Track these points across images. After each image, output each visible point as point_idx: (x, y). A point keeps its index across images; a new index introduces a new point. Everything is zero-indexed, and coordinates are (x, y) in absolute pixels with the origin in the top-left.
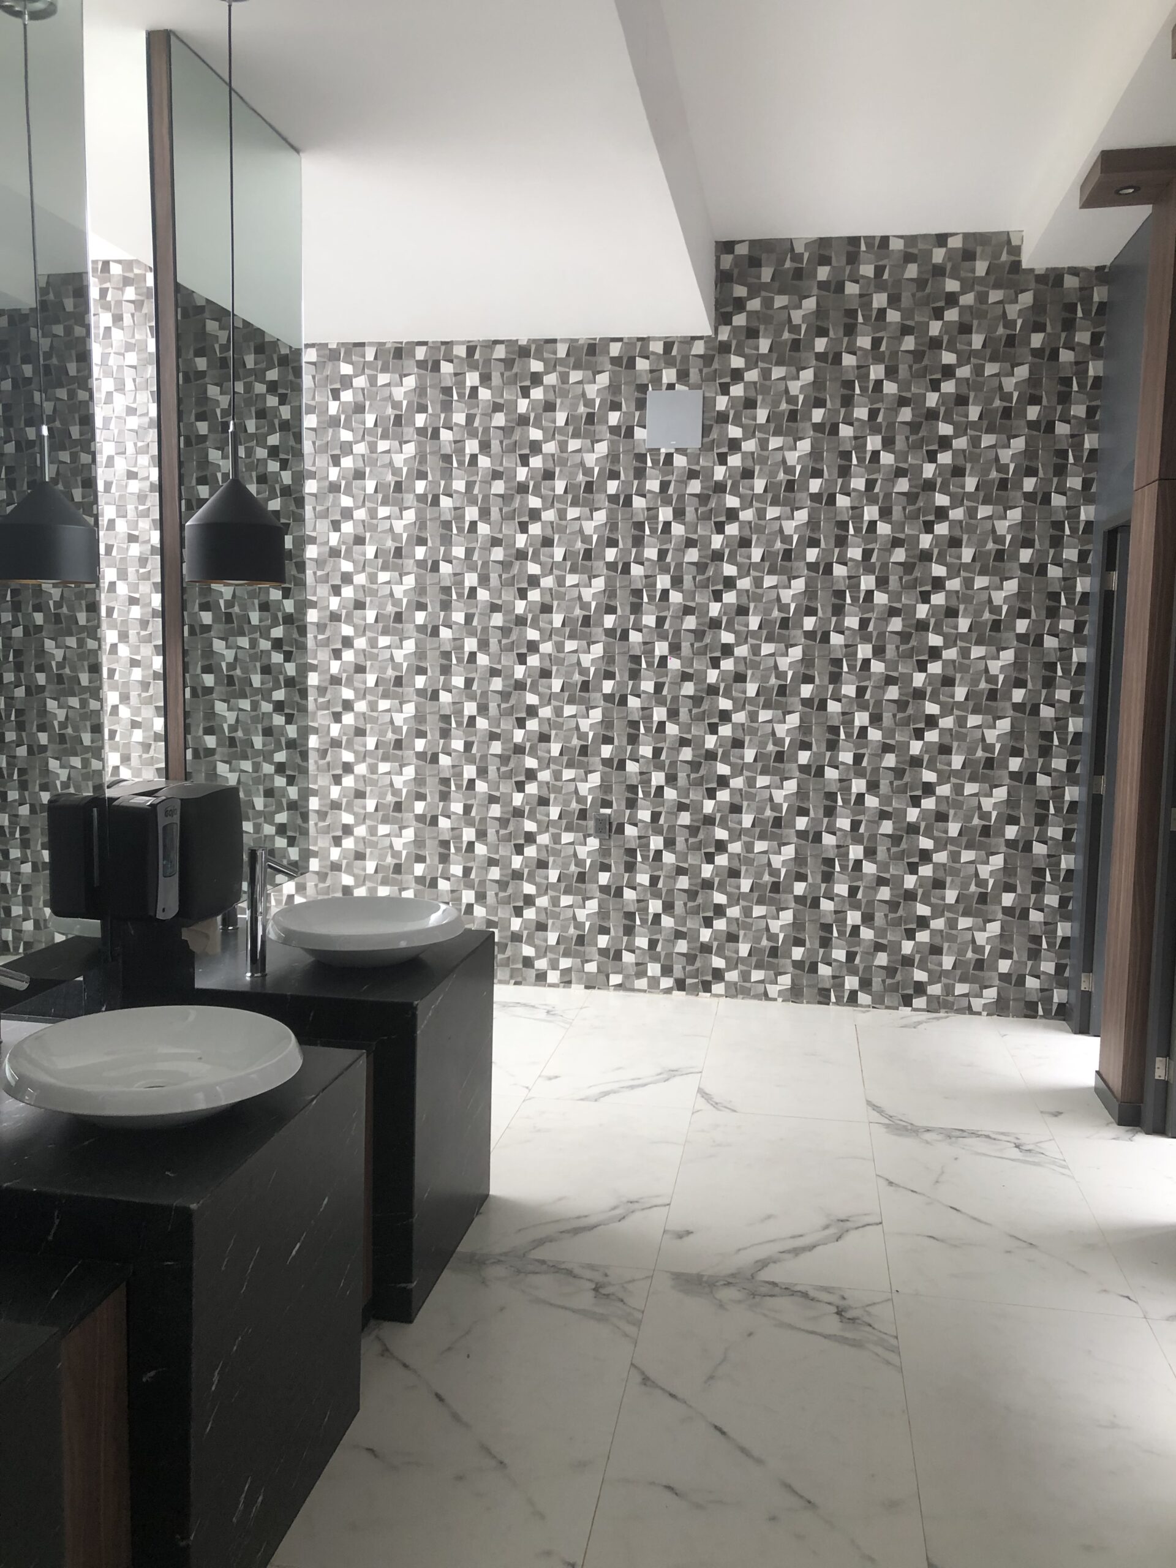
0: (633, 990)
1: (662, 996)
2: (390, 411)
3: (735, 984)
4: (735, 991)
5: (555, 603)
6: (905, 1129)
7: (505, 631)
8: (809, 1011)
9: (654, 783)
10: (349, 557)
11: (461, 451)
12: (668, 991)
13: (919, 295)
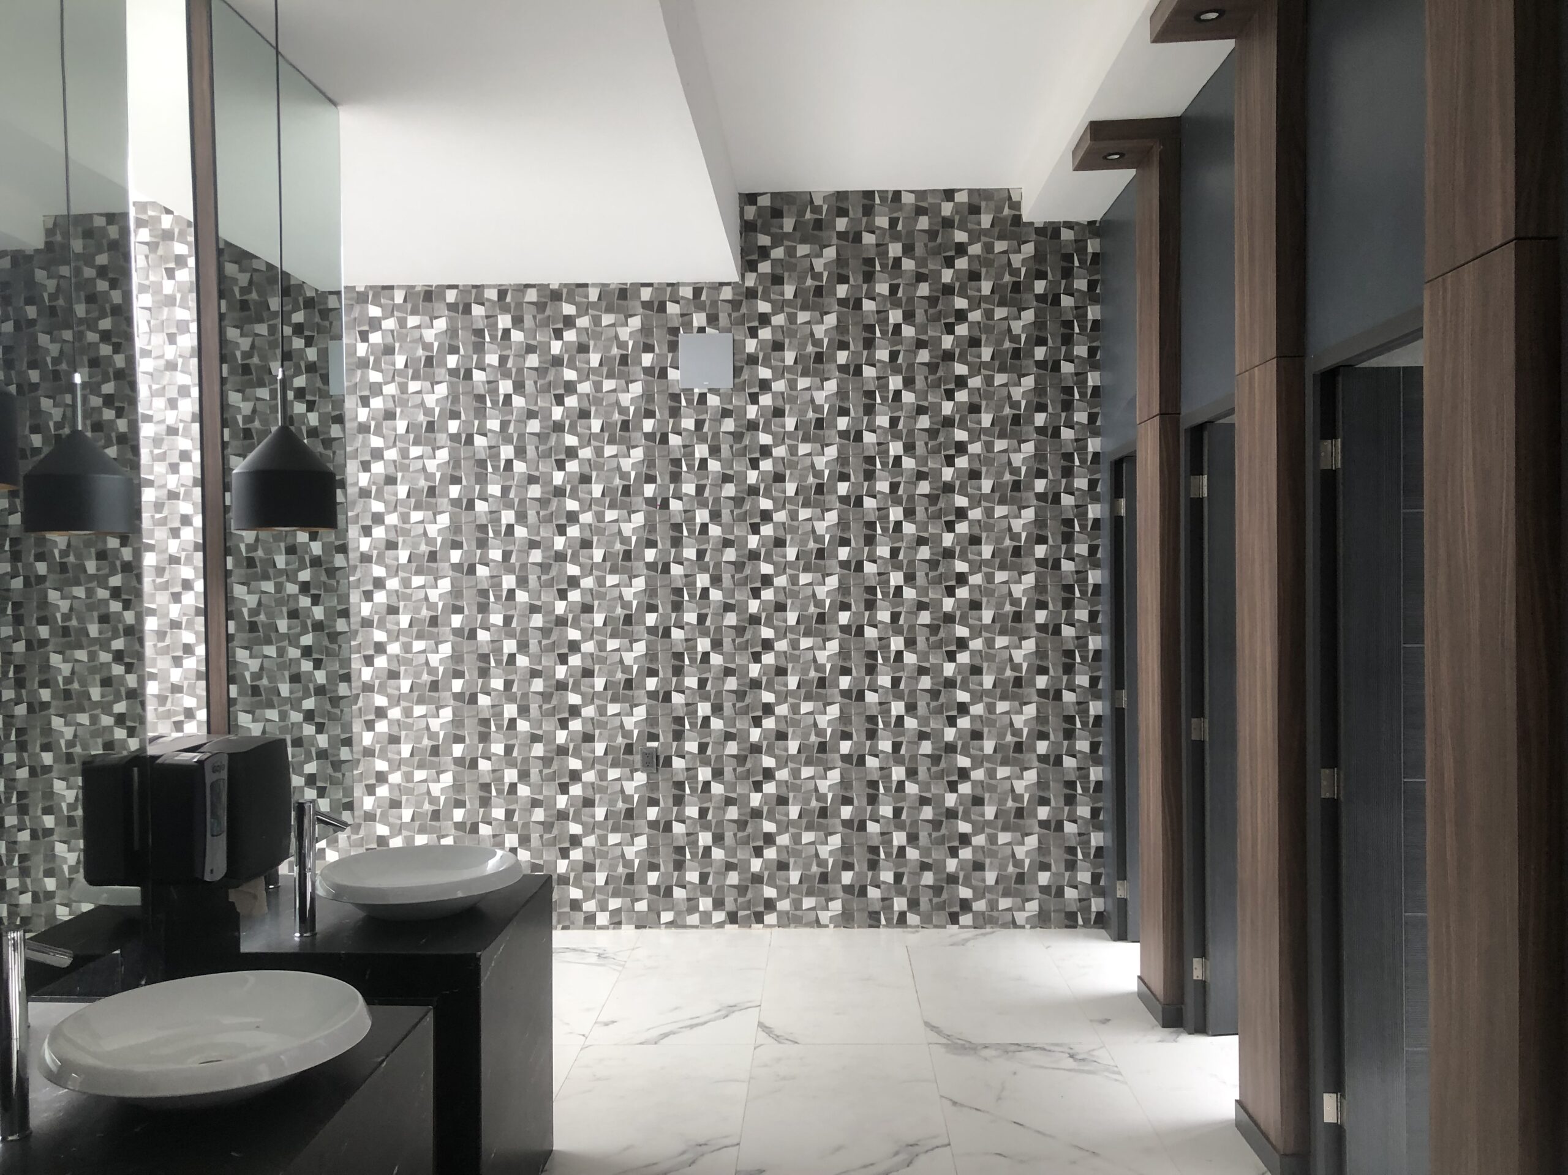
0: (685, 926)
1: (715, 931)
2: (420, 353)
3: (787, 913)
4: (788, 920)
5: (595, 539)
6: (963, 1047)
7: (544, 567)
8: (861, 935)
9: (700, 713)
10: (379, 497)
11: (494, 391)
12: (720, 925)
13: (930, 245)
